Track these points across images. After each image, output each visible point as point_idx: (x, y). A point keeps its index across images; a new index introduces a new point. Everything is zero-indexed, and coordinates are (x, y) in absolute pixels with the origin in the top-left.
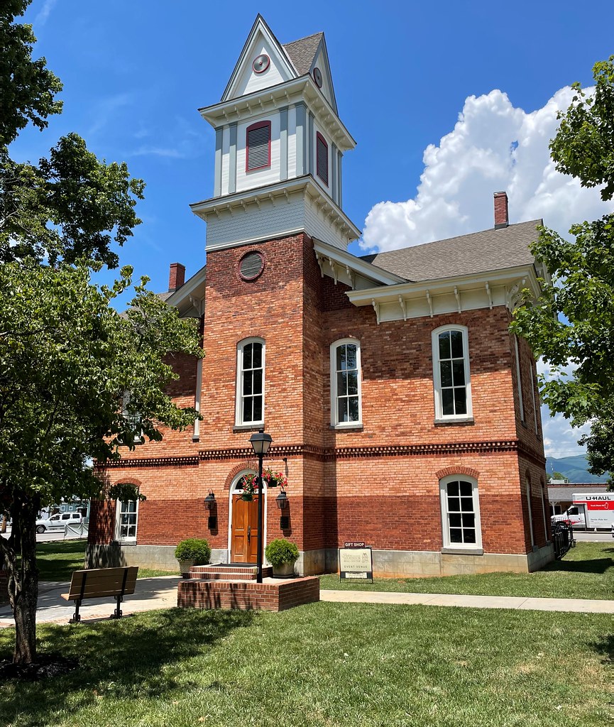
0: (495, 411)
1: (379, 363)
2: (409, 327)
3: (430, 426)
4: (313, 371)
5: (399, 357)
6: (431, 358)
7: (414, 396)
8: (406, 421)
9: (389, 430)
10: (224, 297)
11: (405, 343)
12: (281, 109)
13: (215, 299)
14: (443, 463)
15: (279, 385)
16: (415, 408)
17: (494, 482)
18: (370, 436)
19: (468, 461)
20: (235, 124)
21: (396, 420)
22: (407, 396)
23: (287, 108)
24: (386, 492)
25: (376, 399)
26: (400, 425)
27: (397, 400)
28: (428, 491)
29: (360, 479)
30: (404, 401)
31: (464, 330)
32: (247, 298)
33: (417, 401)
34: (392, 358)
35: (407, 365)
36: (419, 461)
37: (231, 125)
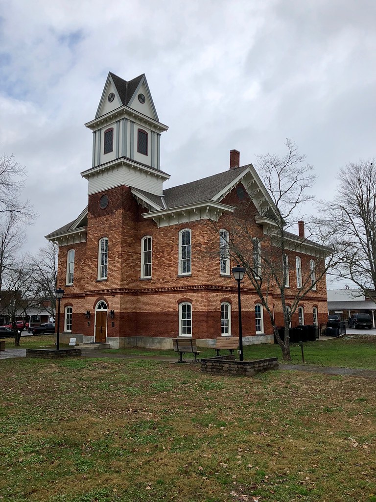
0: (199, 271)
1: (159, 248)
2: (170, 230)
3: (175, 278)
4: (129, 252)
5: (166, 245)
6: (178, 245)
7: (171, 264)
8: (167, 276)
9: (161, 280)
10: (94, 217)
11: (168, 238)
12: (117, 122)
13: (91, 218)
14: (180, 296)
15: (113, 260)
16: (170, 270)
17: (197, 305)
18: (154, 283)
19: (189, 295)
20: (101, 130)
21: (164, 275)
22: (168, 264)
23: (119, 121)
24: (159, 310)
25: (157, 265)
26: (165, 278)
27: (165, 265)
28: (174, 310)
29: (150, 304)
30: (167, 266)
31: (190, 231)
32: (102, 218)
33: (171, 266)
34: (163, 245)
35: (169, 249)
36: (171, 295)
37: (98, 130)
